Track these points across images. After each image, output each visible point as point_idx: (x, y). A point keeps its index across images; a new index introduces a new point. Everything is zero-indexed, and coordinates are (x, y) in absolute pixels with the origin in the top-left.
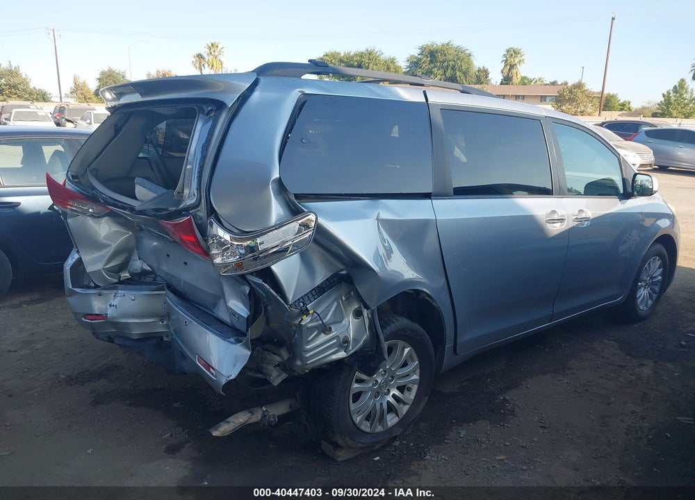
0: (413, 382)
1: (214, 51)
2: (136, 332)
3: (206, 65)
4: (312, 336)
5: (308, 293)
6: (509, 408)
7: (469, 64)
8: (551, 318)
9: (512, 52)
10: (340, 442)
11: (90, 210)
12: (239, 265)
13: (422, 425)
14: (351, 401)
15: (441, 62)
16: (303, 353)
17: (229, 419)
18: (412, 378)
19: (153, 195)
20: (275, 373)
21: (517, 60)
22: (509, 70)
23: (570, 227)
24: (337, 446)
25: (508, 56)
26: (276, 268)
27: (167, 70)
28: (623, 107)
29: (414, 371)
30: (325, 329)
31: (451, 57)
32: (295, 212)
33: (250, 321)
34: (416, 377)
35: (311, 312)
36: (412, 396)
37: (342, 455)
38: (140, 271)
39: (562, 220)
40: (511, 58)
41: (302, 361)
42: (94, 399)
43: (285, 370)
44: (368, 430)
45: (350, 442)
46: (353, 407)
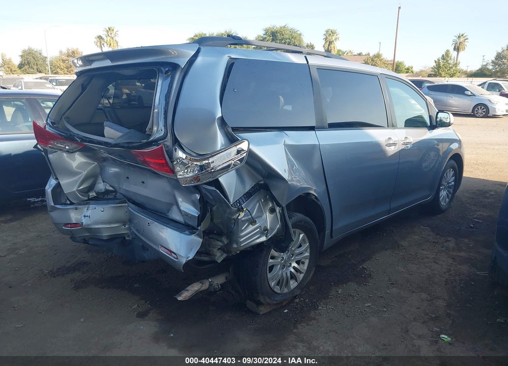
0: (305, 258)
1: (111, 34)
2: (105, 235)
3: (105, 44)
4: (245, 226)
5: (241, 197)
6: (367, 273)
7: (300, 41)
8: (389, 212)
9: (330, 32)
10: (262, 300)
11: (67, 147)
12: (196, 178)
13: (311, 288)
14: (268, 272)
15: (280, 40)
16: (239, 239)
17: (188, 288)
18: (305, 255)
19: (120, 134)
20: (218, 254)
21: (334, 38)
22: (329, 45)
23: (400, 149)
24: (259, 303)
25: (327, 35)
26: (222, 179)
27: (75, 48)
28: (408, 70)
29: (306, 250)
30: (253, 222)
31: (287, 37)
32: (232, 140)
33: (200, 219)
34: (307, 254)
35: (245, 209)
36: (305, 267)
37: (263, 310)
38: (103, 191)
39: (394, 144)
40: (330, 37)
41: (237, 245)
42: (74, 285)
43: (224, 252)
44: (279, 291)
45: (268, 300)
46: (269, 275)
